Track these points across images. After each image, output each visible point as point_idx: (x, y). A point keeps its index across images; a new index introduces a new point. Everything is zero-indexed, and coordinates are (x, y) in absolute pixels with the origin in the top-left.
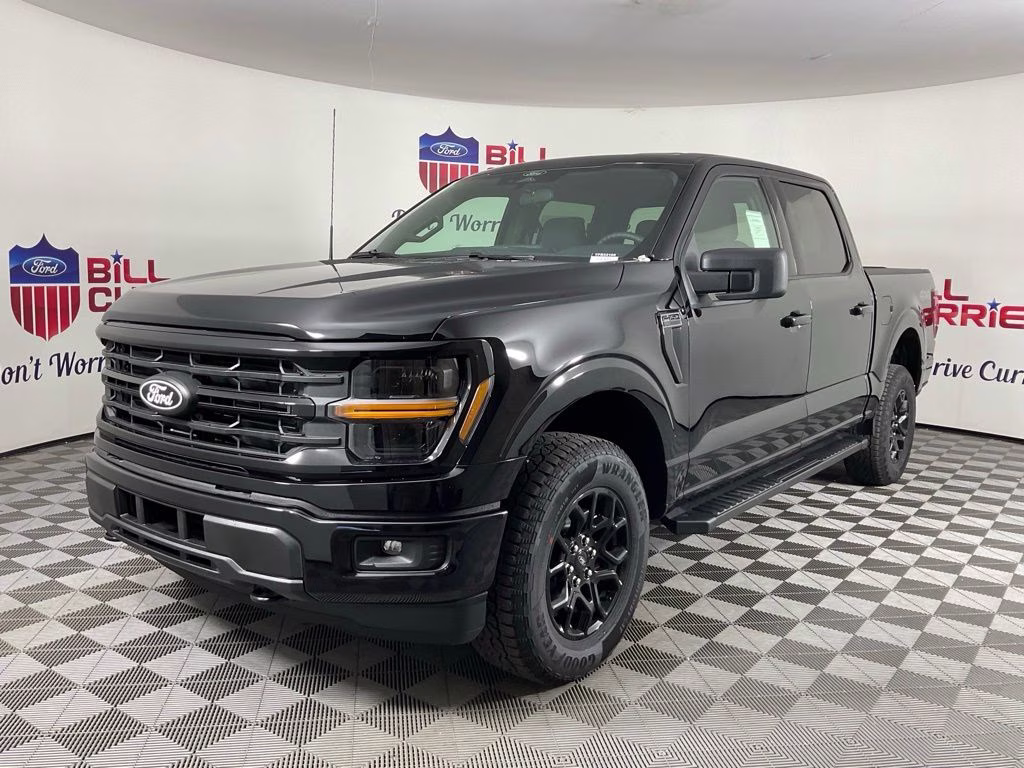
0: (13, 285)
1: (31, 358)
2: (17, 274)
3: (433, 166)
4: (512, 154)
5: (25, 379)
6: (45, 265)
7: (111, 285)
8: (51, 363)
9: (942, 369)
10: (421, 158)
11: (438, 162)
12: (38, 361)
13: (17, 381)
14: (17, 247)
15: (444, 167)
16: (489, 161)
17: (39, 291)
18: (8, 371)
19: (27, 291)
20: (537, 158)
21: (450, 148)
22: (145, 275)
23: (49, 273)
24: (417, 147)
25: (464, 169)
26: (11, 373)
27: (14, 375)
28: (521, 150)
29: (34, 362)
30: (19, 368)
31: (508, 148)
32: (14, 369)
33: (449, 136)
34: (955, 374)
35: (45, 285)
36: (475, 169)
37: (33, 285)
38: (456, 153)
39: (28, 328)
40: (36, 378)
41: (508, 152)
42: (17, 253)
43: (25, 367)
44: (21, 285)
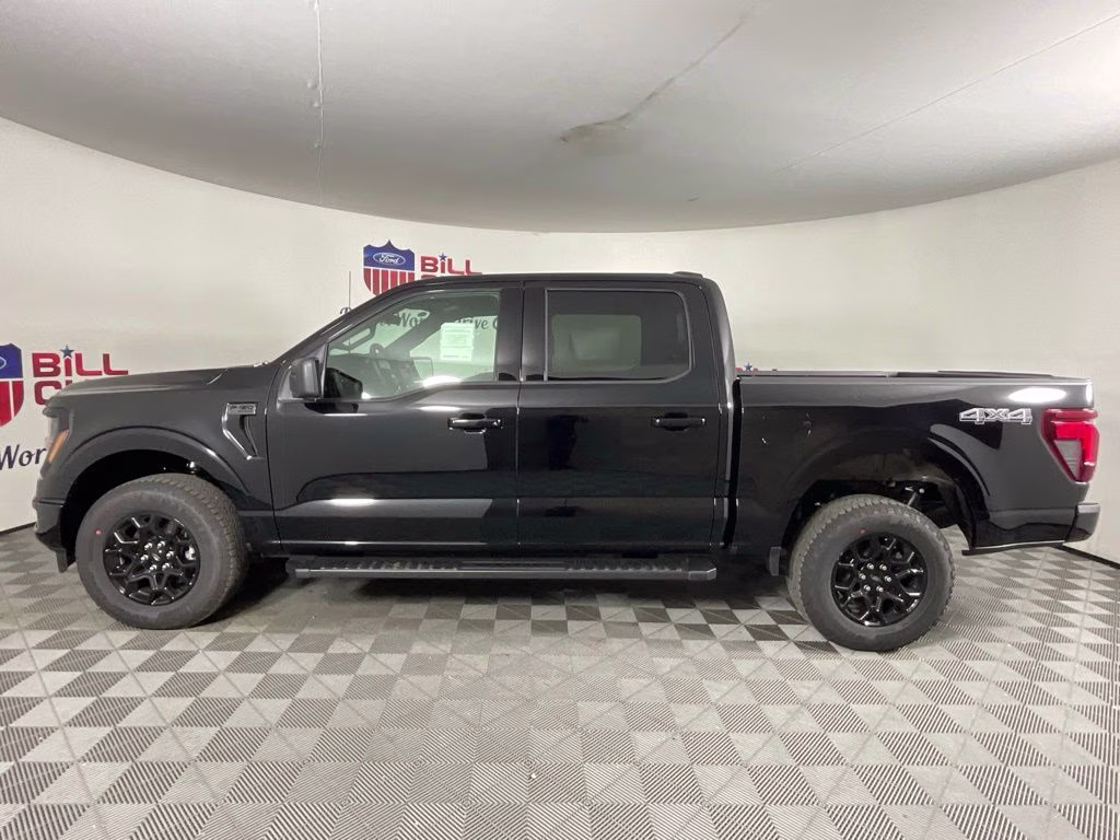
3: (376, 272)
7: (62, 378)
10: (365, 265)
11: (381, 269)
15: (385, 273)
16: (423, 269)
22: (100, 367)
24: (362, 256)
25: (403, 275)
33: (389, 248)
36: (412, 276)
38: (396, 262)
41: (439, 262)
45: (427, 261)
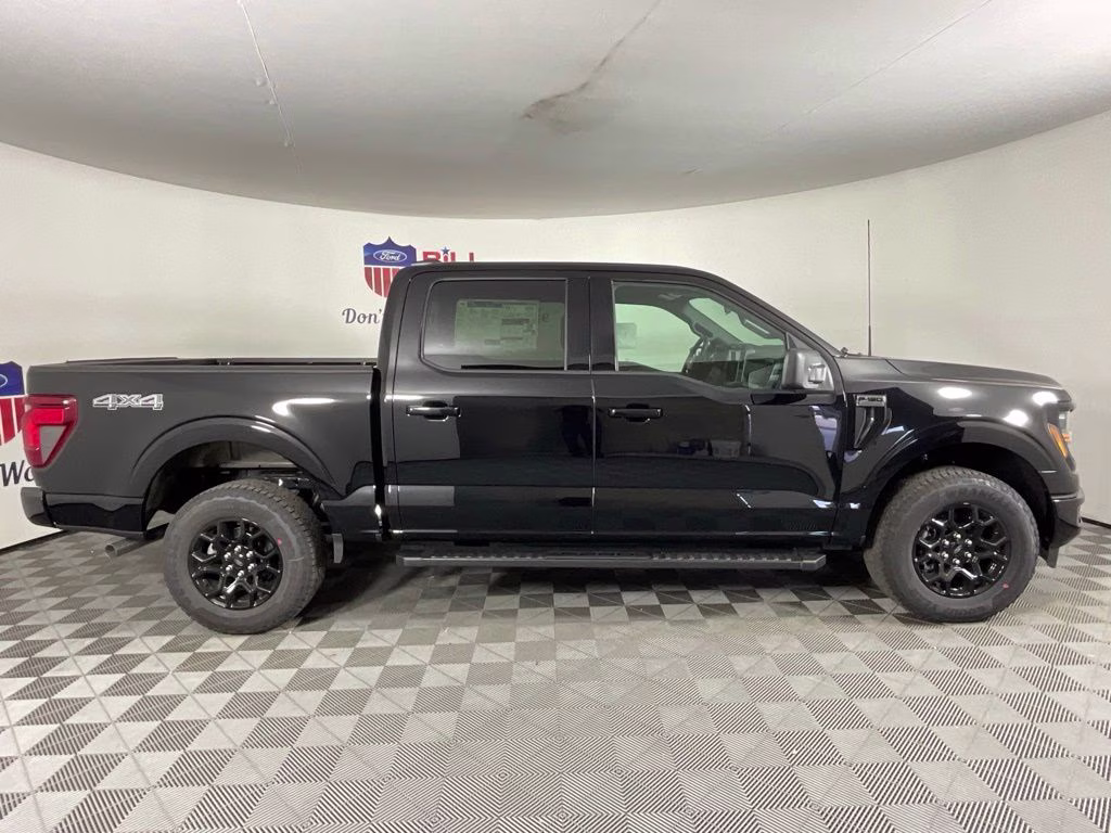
28: (453, 254)
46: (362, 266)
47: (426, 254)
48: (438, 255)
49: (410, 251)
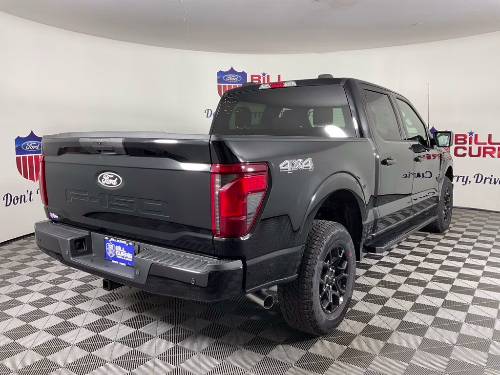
0: (17, 156)
1: (28, 191)
2: (19, 150)
4: (264, 79)
5: (25, 202)
6: (33, 145)
8: (38, 193)
9: (488, 181)
10: (218, 83)
11: (227, 85)
12: (31, 192)
13: (21, 203)
14: (19, 138)
15: (230, 87)
17: (30, 158)
18: (16, 198)
19: (24, 158)
20: (276, 81)
21: (232, 77)
23: (35, 149)
24: (216, 78)
26: (17, 199)
27: (19, 200)
28: (268, 76)
29: (29, 193)
30: (21, 196)
31: (262, 75)
32: (19, 197)
33: (232, 71)
34: (495, 183)
35: (33, 155)
37: (27, 155)
38: (236, 79)
39: (26, 176)
40: (30, 201)
41: (262, 78)
42: (19, 140)
43: (24, 195)
44: (21, 156)
45: (254, 78)
46: (216, 84)
47: (252, 76)
48: (259, 77)
49: (244, 75)
